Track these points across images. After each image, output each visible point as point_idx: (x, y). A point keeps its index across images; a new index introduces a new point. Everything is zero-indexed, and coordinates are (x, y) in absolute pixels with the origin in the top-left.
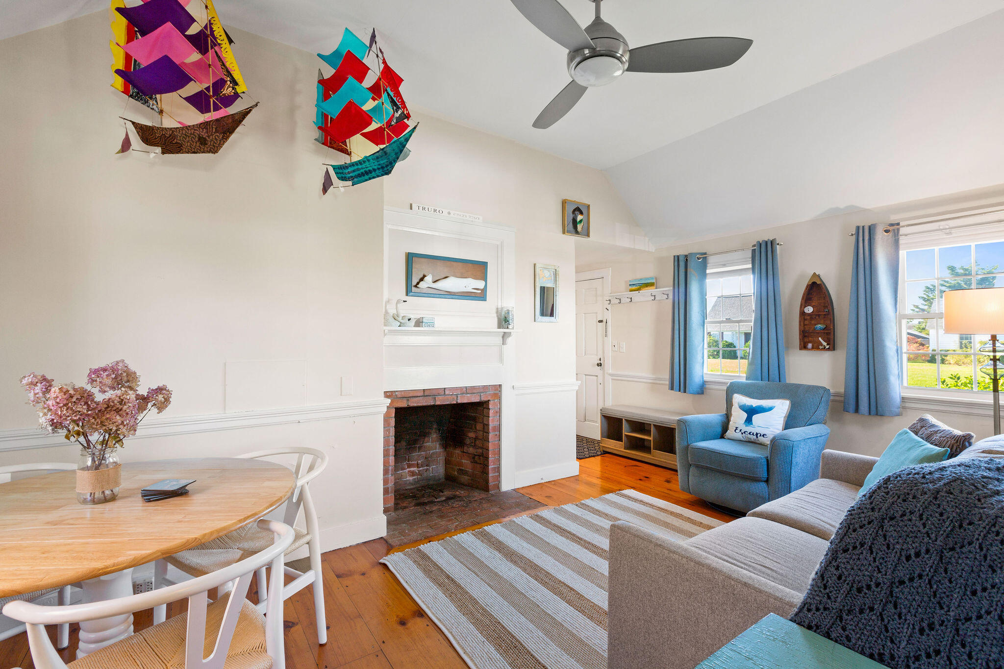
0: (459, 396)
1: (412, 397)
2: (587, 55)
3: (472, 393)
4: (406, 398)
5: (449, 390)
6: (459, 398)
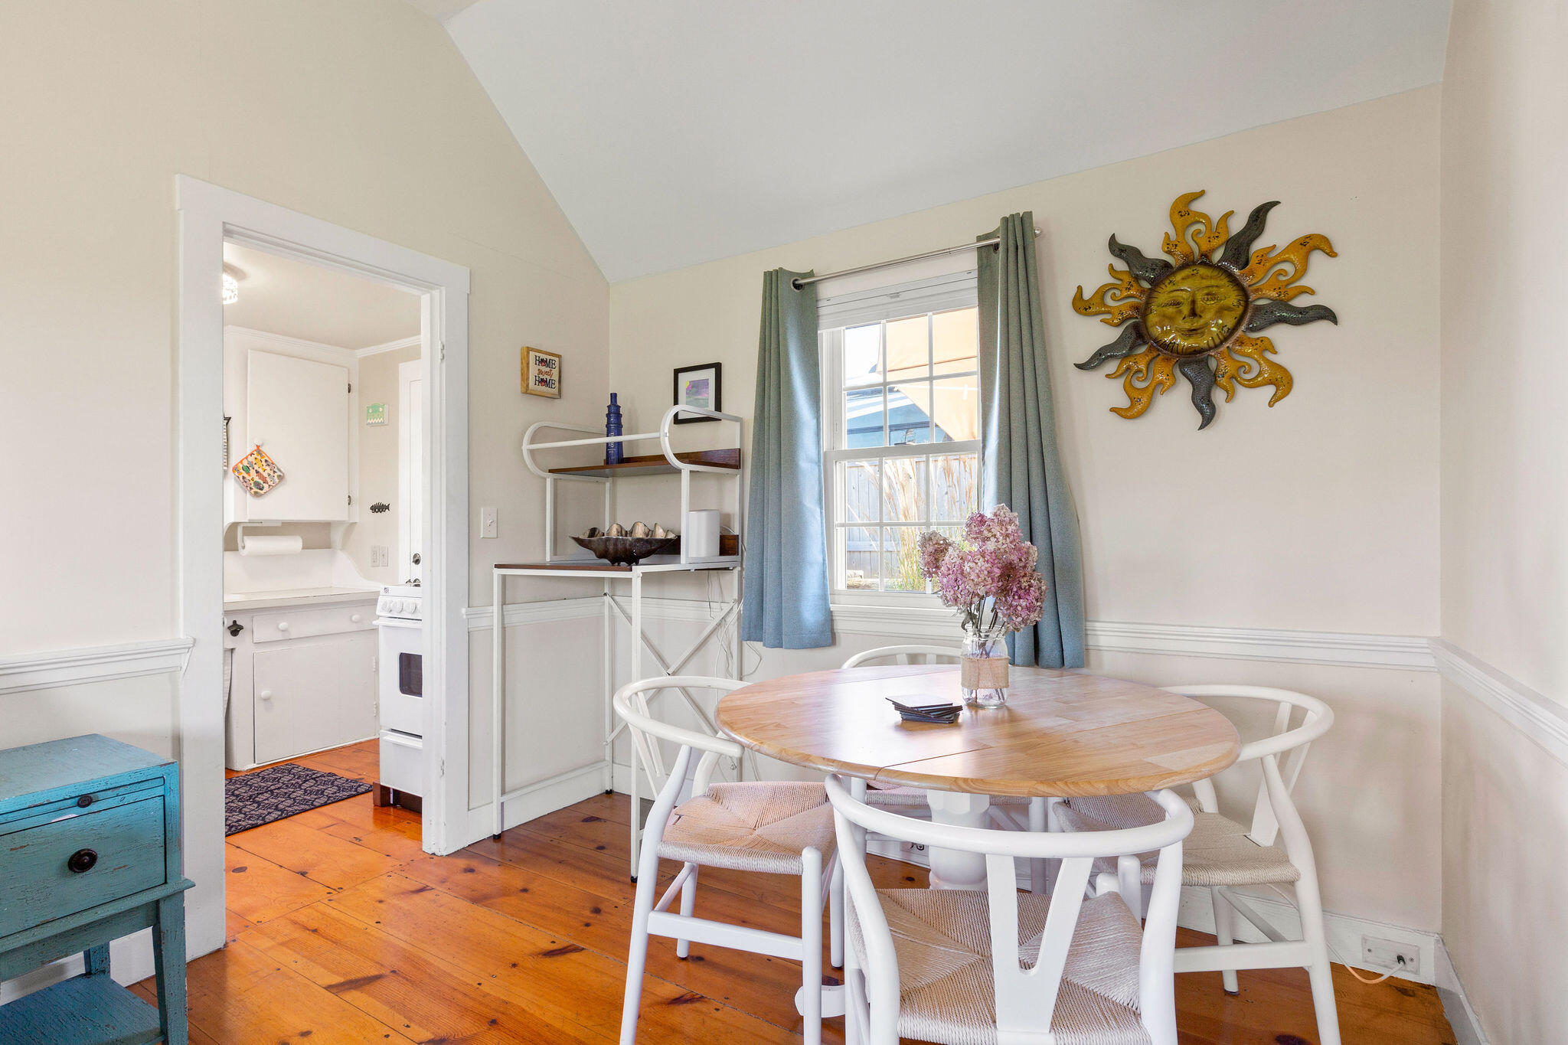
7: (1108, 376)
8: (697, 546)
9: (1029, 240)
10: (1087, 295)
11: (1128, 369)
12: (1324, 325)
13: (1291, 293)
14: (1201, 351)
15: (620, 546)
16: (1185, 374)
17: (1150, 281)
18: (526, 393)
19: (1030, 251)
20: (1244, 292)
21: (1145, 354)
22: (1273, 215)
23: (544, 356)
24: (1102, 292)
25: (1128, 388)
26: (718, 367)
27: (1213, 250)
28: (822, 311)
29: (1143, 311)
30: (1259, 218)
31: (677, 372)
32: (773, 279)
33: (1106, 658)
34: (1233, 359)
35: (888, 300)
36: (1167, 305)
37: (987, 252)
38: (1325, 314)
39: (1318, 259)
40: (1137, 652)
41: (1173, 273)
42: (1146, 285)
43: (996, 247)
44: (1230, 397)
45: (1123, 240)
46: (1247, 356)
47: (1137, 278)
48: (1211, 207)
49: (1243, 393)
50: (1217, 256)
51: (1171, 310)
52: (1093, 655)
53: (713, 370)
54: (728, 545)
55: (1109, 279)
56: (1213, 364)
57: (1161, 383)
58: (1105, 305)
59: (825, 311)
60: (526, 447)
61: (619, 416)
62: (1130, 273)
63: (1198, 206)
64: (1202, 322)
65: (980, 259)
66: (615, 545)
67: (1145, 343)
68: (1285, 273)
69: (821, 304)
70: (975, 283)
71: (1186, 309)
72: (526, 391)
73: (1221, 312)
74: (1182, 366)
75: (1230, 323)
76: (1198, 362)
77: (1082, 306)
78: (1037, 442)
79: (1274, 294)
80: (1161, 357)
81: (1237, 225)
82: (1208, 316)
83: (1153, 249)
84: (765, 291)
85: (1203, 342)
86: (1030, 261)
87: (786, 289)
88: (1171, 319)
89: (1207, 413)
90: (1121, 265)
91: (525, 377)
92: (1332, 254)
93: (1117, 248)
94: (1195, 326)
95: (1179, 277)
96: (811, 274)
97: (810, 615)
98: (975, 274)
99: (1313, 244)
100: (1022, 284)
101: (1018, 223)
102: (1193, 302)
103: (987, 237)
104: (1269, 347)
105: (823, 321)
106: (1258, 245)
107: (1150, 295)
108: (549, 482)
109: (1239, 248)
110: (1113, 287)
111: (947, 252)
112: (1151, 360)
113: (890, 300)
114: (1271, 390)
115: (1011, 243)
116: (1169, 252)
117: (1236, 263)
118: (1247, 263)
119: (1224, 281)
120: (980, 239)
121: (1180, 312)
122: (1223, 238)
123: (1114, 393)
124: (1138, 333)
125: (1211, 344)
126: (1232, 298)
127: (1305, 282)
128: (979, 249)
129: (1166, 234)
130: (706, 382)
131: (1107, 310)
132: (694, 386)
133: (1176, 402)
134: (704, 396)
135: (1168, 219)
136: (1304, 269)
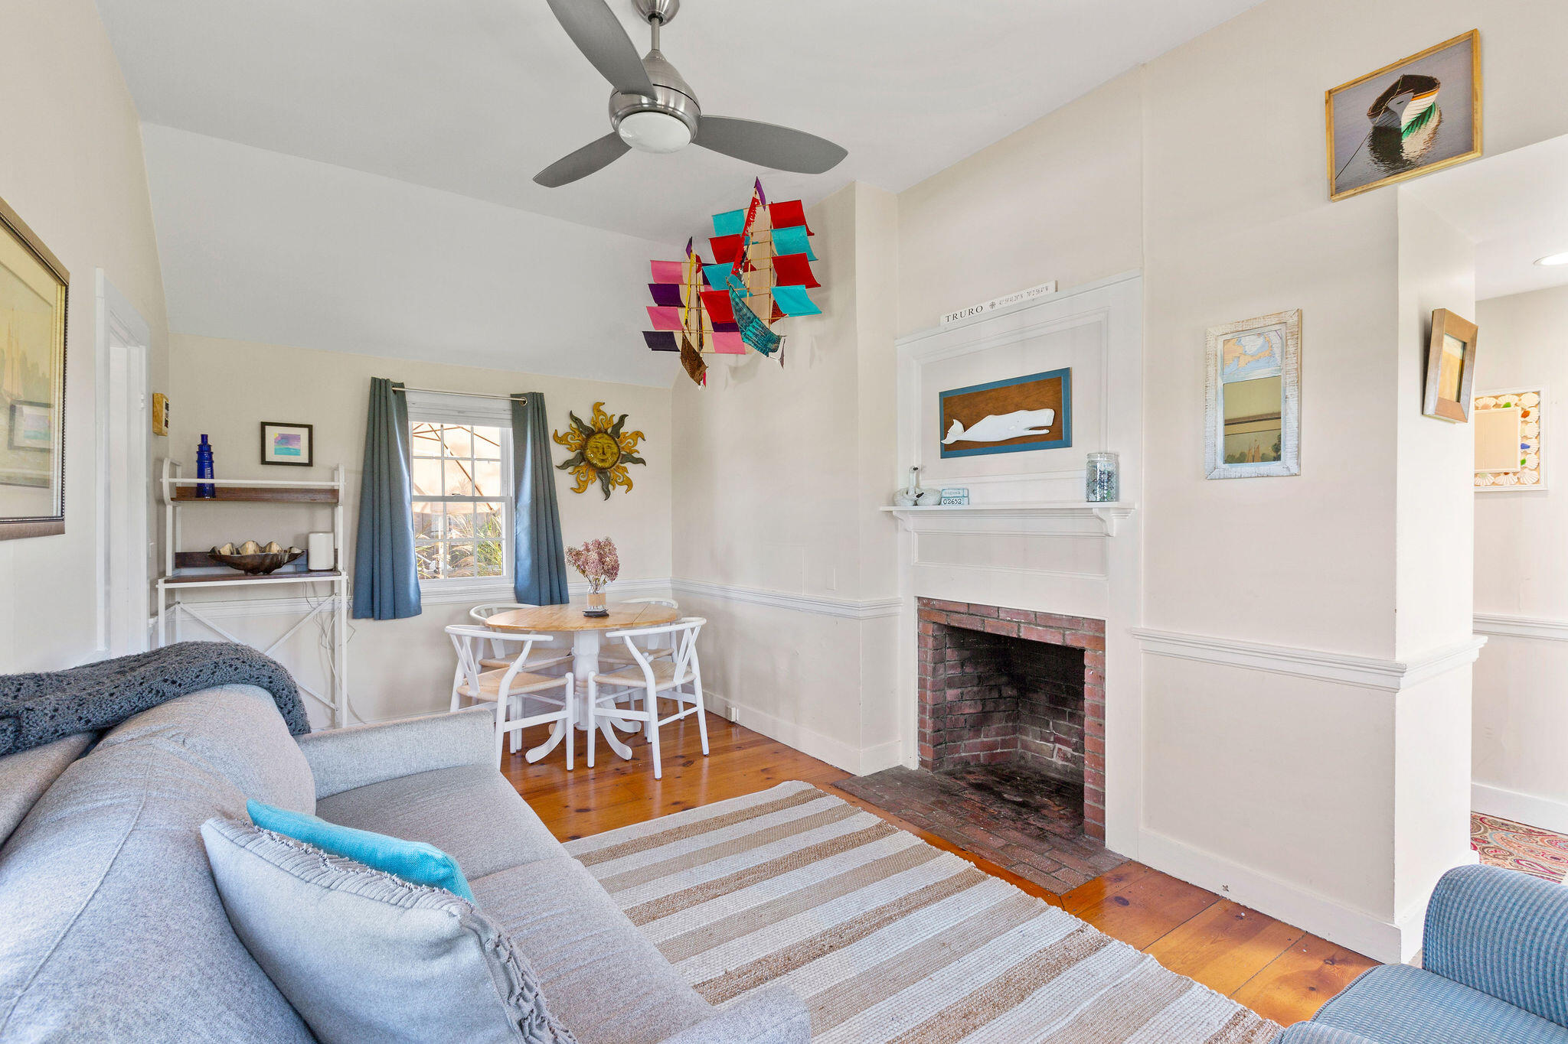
0: (1022, 625)
1: (953, 612)
2: (679, 113)
3: (1046, 626)
4: (946, 611)
5: (1005, 611)
6: (1022, 630)
7: (570, 472)
9: (543, 406)
10: (562, 434)
11: (579, 471)
12: (642, 465)
13: (632, 451)
14: (605, 468)
16: (599, 477)
17: (587, 435)
19: (544, 413)
20: (618, 447)
21: (584, 466)
22: (626, 419)
23: (166, 401)
24: (566, 435)
25: (577, 480)
26: (310, 428)
27: (608, 428)
28: (409, 409)
29: (584, 447)
30: (622, 419)
31: (264, 424)
32: (378, 386)
34: (615, 473)
36: (593, 447)
37: (517, 405)
38: (642, 461)
39: (639, 440)
41: (595, 434)
42: (585, 436)
43: (522, 403)
44: (614, 488)
45: (575, 414)
46: (619, 473)
47: (581, 432)
48: (607, 410)
49: (618, 487)
50: (610, 431)
51: (594, 449)
52: (570, 598)
53: (305, 429)
55: (569, 430)
56: (609, 474)
57: (590, 479)
58: (568, 441)
60: (167, 479)
61: (210, 453)
62: (578, 429)
63: (602, 408)
64: (606, 457)
65: (513, 406)
67: (584, 461)
68: (630, 443)
69: (408, 404)
71: (601, 451)
73: (612, 454)
74: (598, 473)
75: (615, 459)
76: (604, 472)
77: (560, 439)
79: (627, 451)
80: (590, 468)
81: (616, 420)
82: (607, 455)
83: (587, 422)
84: (373, 391)
85: (606, 465)
86: (544, 417)
87: (391, 392)
88: (594, 453)
89: (607, 494)
90: (574, 425)
91: (157, 419)
92: (644, 439)
93: (572, 416)
94: (603, 457)
95: (597, 436)
96: (402, 385)
99: (638, 435)
100: (541, 427)
101: (535, 396)
102: (603, 448)
103: (516, 396)
104: (625, 470)
106: (622, 430)
107: (586, 442)
109: (617, 429)
110: (572, 434)
111: (495, 398)
112: (586, 469)
113: (457, 414)
114: (626, 487)
116: (594, 425)
117: (616, 435)
118: (619, 436)
119: (612, 442)
120: (512, 396)
121: (598, 451)
122: (611, 424)
123: (572, 481)
124: (582, 456)
125: (608, 466)
126: (615, 450)
127: (636, 448)
128: (513, 401)
129: (592, 417)
130: (297, 438)
131: (568, 443)
132: (285, 439)
133: (595, 488)
134: (296, 447)
135: (591, 410)
136: (635, 444)
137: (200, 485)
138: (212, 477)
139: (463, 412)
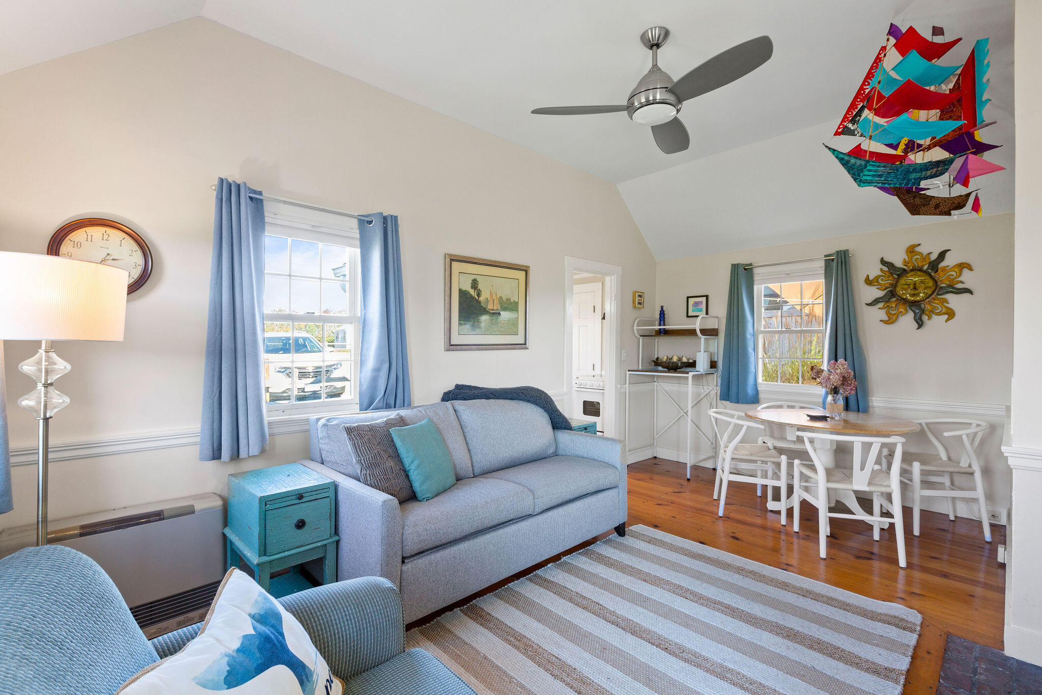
7: (879, 308)
8: (702, 365)
9: (847, 260)
10: (871, 278)
11: (888, 306)
12: (967, 295)
13: (955, 283)
14: (918, 301)
15: (674, 365)
16: (911, 309)
17: (898, 275)
18: (635, 308)
19: (847, 265)
20: (936, 282)
21: (895, 301)
22: (948, 254)
23: (640, 294)
24: (877, 278)
25: (888, 313)
26: (707, 297)
27: (923, 266)
28: (755, 279)
29: (894, 286)
30: (942, 255)
31: (688, 298)
32: (735, 268)
33: (877, 411)
34: (930, 304)
35: (785, 276)
36: (904, 285)
37: (828, 263)
38: (968, 291)
39: (965, 271)
40: (892, 408)
41: (907, 273)
42: (896, 276)
43: (833, 260)
44: (930, 318)
45: (887, 259)
46: (936, 304)
47: (892, 274)
48: (924, 250)
49: (935, 317)
50: (925, 267)
51: (906, 286)
52: (871, 409)
53: (705, 298)
54: (713, 365)
55: (880, 273)
56: (923, 306)
57: (901, 312)
58: (879, 283)
59: (756, 278)
60: (635, 328)
61: (664, 315)
62: (889, 272)
63: (918, 249)
64: (918, 291)
65: (826, 264)
66: (673, 364)
67: (895, 297)
68: (953, 275)
69: (754, 276)
70: (823, 272)
71: (912, 287)
72: (635, 307)
73: (926, 288)
74: (910, 307)
75: (930, 292)
76: (917, 305)
77: (869, 282)
78: (849, 332)
79: (948, 283)
80: (901, 303)
81: (934, 257)
82: (921, 290)
83: (899, 264)
84: (732, 271)
85: (919, 298)
86: (848, 268)
87: (741, 270)
88: (906, 289)
89: (920, 324)
90: (885, 269)
91: (634, 302)
92: (971, 269)
93: (883, 262)
94: (916, 292)
95: (909, 275)
96: (751, 265)
97: (750, 390)
98: (824, 268)
99: (963, 266)
100: (844, 276)
101: (843, 254)
102: (916, 284)
103: (829, 256)
104: (946, 301)
105: (755, 282)
106: (942, 265)
107: (897, 281)
108: (641, 340)
109: (934, 265)
110: (882, 276)
111: (813, 260)
112: (897, 304)
114: (946, 317)
115: (840, 260)
116: (906, 265)
117: (932, 270)
118: (937, 271)
119: (927, 277)
120: (826, 256)
121: (909, 287)
122: (928, 261)
123: (882, 315)
124: (892, 294)
125: (922, 299)
126: (930, 283)
127: (960, 279)
128: (825, 260)
129: (904, 259)
130: (701, 302)
131: (879, 284)
132: (696, 304)
133: (908, 319)
134: (701, 307)
135: (905, 253)
136: (960, 275)
137: (660, 329)
138: (664, 325)
139: (789, 274)
